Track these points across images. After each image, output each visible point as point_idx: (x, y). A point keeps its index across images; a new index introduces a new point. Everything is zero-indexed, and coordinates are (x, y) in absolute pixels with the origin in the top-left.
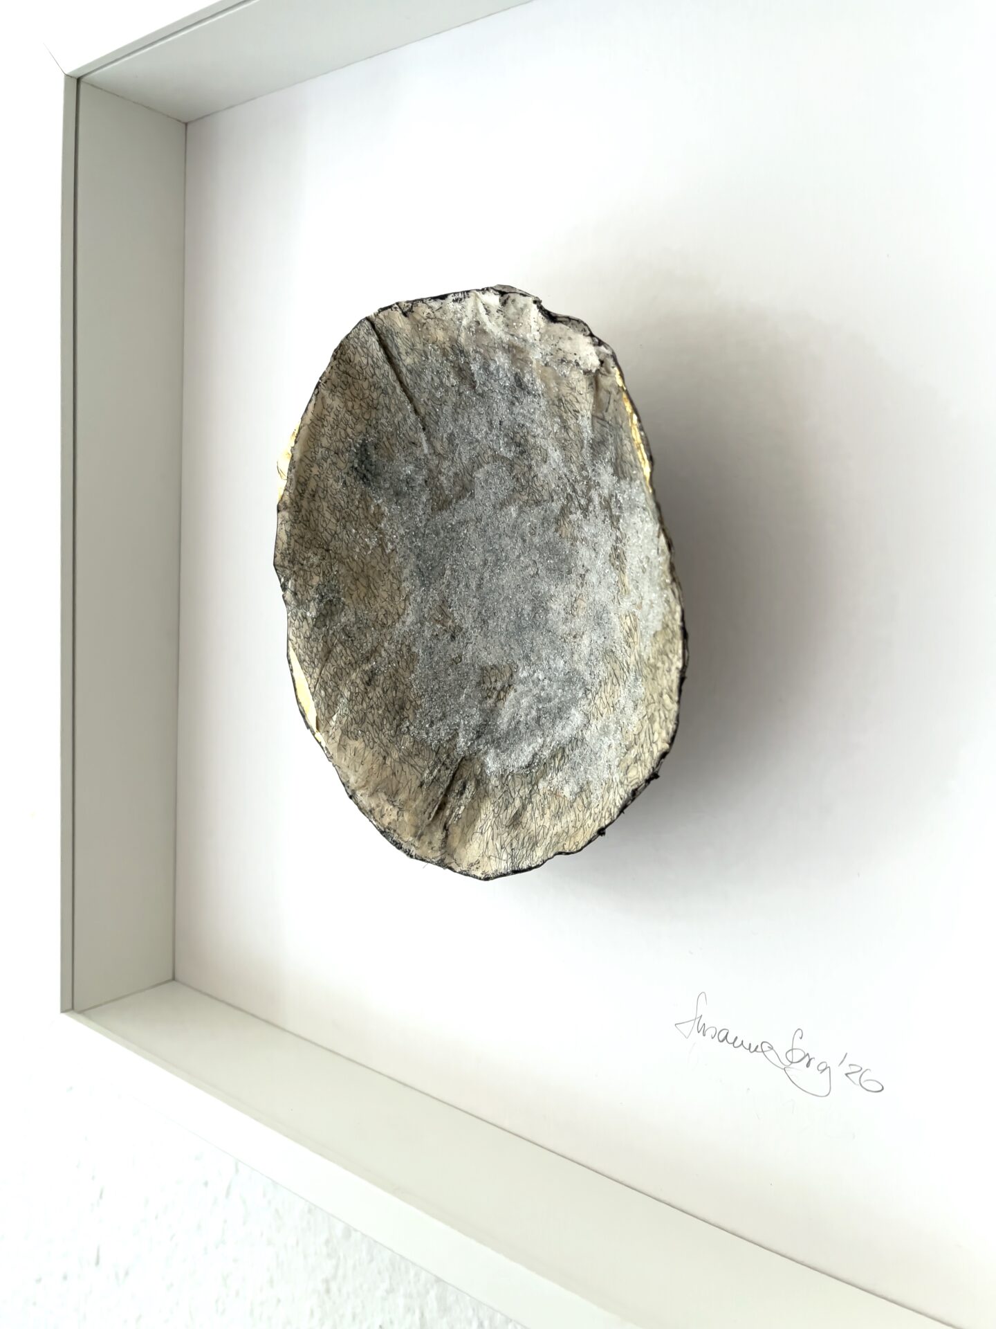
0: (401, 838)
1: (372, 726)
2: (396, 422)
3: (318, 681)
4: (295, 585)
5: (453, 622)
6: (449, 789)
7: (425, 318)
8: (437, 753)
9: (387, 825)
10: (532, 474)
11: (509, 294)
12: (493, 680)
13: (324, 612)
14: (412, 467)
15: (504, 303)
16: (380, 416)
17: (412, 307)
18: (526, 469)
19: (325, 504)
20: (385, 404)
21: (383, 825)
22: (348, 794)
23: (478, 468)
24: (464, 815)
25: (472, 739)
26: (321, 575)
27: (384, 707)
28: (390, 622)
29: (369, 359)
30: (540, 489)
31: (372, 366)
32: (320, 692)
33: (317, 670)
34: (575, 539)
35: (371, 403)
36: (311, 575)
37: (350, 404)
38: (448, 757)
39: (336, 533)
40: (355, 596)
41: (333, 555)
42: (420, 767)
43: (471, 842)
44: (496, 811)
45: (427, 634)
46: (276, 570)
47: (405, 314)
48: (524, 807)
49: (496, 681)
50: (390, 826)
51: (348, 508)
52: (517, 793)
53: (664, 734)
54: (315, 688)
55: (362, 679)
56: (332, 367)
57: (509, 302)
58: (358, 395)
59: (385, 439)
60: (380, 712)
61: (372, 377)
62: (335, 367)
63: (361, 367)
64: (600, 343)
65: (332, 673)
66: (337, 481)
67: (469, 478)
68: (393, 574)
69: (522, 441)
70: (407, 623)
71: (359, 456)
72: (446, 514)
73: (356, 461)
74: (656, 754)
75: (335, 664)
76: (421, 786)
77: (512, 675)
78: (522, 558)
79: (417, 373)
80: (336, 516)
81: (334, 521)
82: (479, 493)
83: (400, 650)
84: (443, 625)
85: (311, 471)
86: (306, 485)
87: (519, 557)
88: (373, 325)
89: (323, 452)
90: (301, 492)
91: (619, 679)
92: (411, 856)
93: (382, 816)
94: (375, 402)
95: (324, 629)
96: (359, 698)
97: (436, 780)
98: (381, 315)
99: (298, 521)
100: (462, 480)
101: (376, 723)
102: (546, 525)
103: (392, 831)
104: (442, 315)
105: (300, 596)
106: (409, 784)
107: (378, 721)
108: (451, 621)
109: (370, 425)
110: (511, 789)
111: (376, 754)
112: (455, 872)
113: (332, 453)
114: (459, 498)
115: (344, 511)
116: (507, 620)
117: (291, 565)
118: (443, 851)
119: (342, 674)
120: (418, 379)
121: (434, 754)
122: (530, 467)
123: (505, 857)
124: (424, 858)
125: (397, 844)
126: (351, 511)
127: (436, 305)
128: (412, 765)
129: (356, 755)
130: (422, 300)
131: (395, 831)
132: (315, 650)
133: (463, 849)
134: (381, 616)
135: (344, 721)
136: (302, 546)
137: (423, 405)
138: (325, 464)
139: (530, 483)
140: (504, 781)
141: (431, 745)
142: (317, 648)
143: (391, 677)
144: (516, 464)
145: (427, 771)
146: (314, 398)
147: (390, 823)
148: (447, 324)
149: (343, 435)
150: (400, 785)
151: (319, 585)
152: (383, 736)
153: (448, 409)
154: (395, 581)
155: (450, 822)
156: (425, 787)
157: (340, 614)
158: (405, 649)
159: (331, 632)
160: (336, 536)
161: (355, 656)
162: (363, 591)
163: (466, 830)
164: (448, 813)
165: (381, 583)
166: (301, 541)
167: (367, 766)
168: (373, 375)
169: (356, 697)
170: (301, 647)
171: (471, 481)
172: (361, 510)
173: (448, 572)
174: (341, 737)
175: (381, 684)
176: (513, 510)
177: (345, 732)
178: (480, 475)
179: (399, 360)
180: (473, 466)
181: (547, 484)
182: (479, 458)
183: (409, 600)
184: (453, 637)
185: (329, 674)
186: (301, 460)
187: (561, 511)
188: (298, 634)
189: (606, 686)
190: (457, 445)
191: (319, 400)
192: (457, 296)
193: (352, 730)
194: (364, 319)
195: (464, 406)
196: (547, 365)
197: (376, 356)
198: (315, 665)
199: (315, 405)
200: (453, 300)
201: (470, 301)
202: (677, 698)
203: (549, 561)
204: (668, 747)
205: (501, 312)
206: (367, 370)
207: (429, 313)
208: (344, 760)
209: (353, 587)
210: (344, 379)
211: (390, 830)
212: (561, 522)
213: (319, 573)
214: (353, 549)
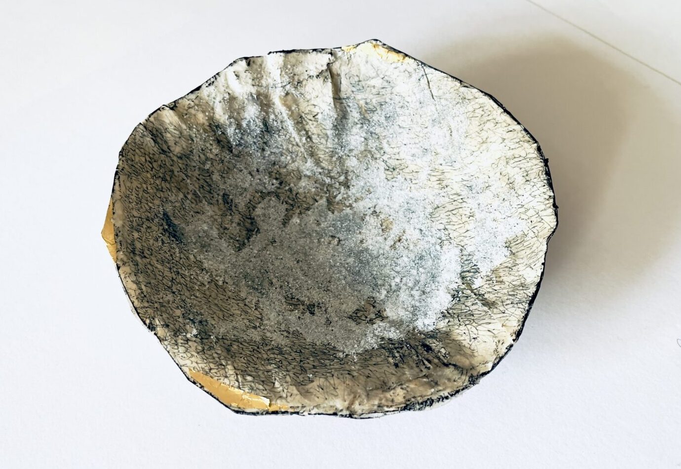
0: (425, 396)
1: (315, 368)
3: (237, 374)
4: (163, 319)
5: (303, 305)
6: (419, 353)
7: (187, 109)
9: (403, 400)
10: (295, 194)
12: (364, 318)
13: (202, 329)
15: (249, 64)
16: (167, 195)
18: (288, 193)
19: (154, 259)
20: (168, 188)
21: (400, 404)
22: (346, 416)
23: (254, 210)
24: (449, 350)
25: (396, 330)
26: (180, 308)
28: (258, 324)
29: (147, 157)
30: (304, 199)
31: (150, 162)
32: (246, 380)
33: (230, 367)
34: (350, 206)
35: (157, 187)
36: (172, 309)
37: (144, 186)
38: (393, 344)
39: (173, 278)
40: (216, 318)
42: (382, 361)
43: (475, 351)
44: (468, 323)
45: (292, 319)
46: (138, 314)
47: (172, 109)
48: (484, 300)
50: (407, 398)
51: (173, 259)
52: (467, 308)
53: (526, 145)
54: (237, 381)
56: (123, 161)
58: (147, 181)
59: (177, 211)
60: (312, 359)
61: (152, 171)
62: (125, 161)
63: (141, 164)
65: (244, 362)
66: (156, 240)
67: (249, 221)
68: (234, 299)
69: (278, 176)
70: (271, 319)
71: (165, 220)
72: (245, 250)
73: (164, 224)
74: (535, 154)
75: (241, 355)
76: (397, 366)
77: (374, 306)
78: (322, 240)
79: (185, 156)
80: (166, 266)
81: (168, 270)
82: (264, 226)
84: (298, 310)
85: (133, 235)
86: (133, 245)
87: (319, 241)
88: (145, 127)
89: (137, 220)
90: (132, 250)
92: (447, 398)
93: (393, 401)
95: (212, 337)
96: (285, 363)
97: (404, 356)
98: (152, 119)
99: (139, 272)
100: (244, 225)
101: (315, 365)
102: (323, 214)
103: (413, 400)
104: (200, 102)
105: (172, 326)
106: (387, 373)
108: (301, 306)
109: (163, 201)
110: (460, 312)
111: (341, 376)
112: (488, 372)
113: (145, 220)
114: (248, 238)
115: (171, 262)
116: (342, 278)
117: (151, 305)
118: (465, 372)
120: (188, 161)
121: (383, 349)
122: (290, 190)
124: (458, 390)
125: (426, 402)
126: (177, 261)
127: (193, 96)
128: (374, 365)
129: (324, 388)
130: (182, 98)
131: (414, 397)
132: (215, 355)
133: (475, 358)
134: (247, 323)
135: (288, 379)
136: (153, 289)
137: (196, 181)
138: (142, 228)
139: (296, 200)
140: (449, 316)
141: (374, 348)
142: (216, 353)
143: (294, 346)
144: (280, 193)
145: (390, 359)
146: (117, 182)
147: (404, 397)
148: (204, 107)
149: (148, 208)
150: (382, 378)
151: (183, 314)
152: (332, 366)
153: (216, 177)
154: (238, 302)
155: (446, 361)
156: (400, 364)
157: (215, 329)
158: (284, 333)
160: (174, 281)
162: (219, 313)
163: (462, 352)
164: (436, 360)
165: (229, 306)
166: (149, 285)
167: (341, 387)
168: (152, 169)
170: (199, 362)
171: (252, 223)
172: (183, 260)
173: (274, 281)
174: (297, 389)
175: (292, 351)
176: (296, 220)
177: (299, 384)
178: (259, 211)
179: (169, 151)
180: (250, 211)
181: (308, 193)
182: (251, 202)
183: (259, 307)
184: (312, 313)
185: (242, 364)
186: (123, 226)
187: (328, 203)
188: (189, 355)
189: (451, 223)
190: (232, 200)
191: (122, 182)
192: (209, 82)
193: (302, 379)
194: (138, 125)
195: (228, 170)
196: (287, 94)
197: (152, 152)
198: (224, 366)
199: (120, 185)
200: (207, 87)
201: (221, 80)
202: (516, 123)
203: (343, 225)
204: (536, 145)
205: (247, 72)
206: (146, 165)
207: (189, 104)
208: (316, 399)
209: (211, 312)
210: (133, 169)
211: (409, 401)
212: (333, 208)
213: (178, 307)
214: (192, 288)
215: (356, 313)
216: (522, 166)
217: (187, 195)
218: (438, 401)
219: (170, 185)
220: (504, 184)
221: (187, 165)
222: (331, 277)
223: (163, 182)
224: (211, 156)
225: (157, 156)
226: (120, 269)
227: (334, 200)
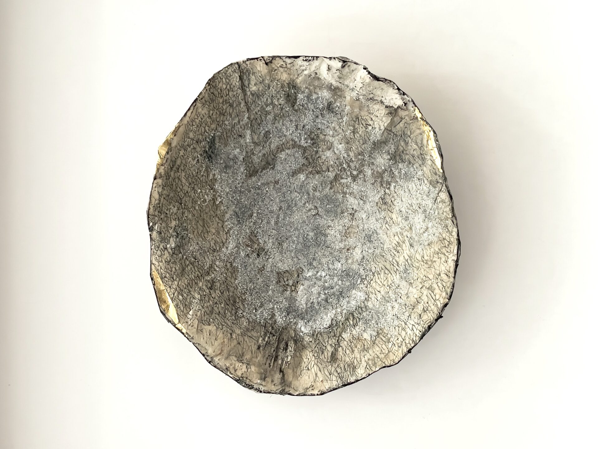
0: (252, 382)
1: (218, 315)
2: (233, 123)
3: (176, 289)
4: (161, 227)
5: (258, 245)
6: (278, 348)
7: (279, 67)
8: (265, 327)
9: (240, 375)
10: (317, 156)
11: (348, 63)
12: (285, 280)
13: (179, 244)
14: (238, 150)
15: (343, 67)
16: (225, 119)
17: (272, 60)
18: (314, 153)
19: (183, 174)
20: (230, 112)
21: (238, 376)
22: (207, 360)
23: (281, 151)
24: (292, 361)
25: (285, 316)
26: (177, 220)
27: (224, 302)
28: (218, 249)
29: (228, 86)
30: (321, 164)
31: (228, 90)
32: (178, 297)
33: (176, 283)
34: (345, 193)
35: (222, 111)
36: (171, 220)
37: (211, 112)
38: (273, 328)
39: (187, 192)
40: (196, 232)
41: (183, 207)
42: (255, 337)
43: (301, 376)
44: (316, 355)
45: (242, 254)
46: (148, 217)
47: (267, 64)
48: (336, 350)
49: (288, 280)
51: (197, 176)
52: (327, 343)
53: (444, 294)
54: (174, 295)
55: (206, 286)
56: (207, 90)
57: (347, 66)
58: (216, 106)
59: (225, 133)
60: (222, 305)
61: (226, 96)
62: (208, 90)
63: (221, 90)
64: (404, 94)
65: (186, 284)
66: (194, 160)
67: (273, 157)
68: (218, 218)
69: (315, 137)
70: (229, 248)
71: (210, 144)
72: (254, 179)
73: (207, 146)
74: (440, 306)
75: (187, 277)
76: (259, 348)
77: (298, 276)
78: (307, 205)
79: (257, 95)
80: (189, 180)
81: (188, 184)
82: (279, 167)
83: (226, 266)
84: (251, 248)
85: (180, 153)
86: (175, 162)
87: (305, 204)
88: (239, 67)
89: (189, 141)
90: (172, 166)
91: (390, 270)
92: (261, 392)
93: (235, 371)
94: (224, 111)
95: (180, 255)
96: (207, 299)
97: (268, 343)
98: (247, 63)
99: (167, 186)
100: (267, 158)
101: (221, 313)
102: (324, 185)
103: (245, 379)
104: (291, 67)
105: (163, 234)
106: (250, 348)
107: (222, 312)
108: (256, 245)
109: (219, 125)
110: (322, 341)
111: (225, 333)
112: (294, 395)
113: (195, 142)
114: (264, 169)
115: (194, 178)
116: (296, 242)
117: (160, 214)
118: (283, 384)
119: (192, 284)
120: (257, 99)
121: (264, 328)
122: (317, 152)
123: (334, 378)
124: (270, 391)
125: (249, 386)
126: (198, 178)
127: (288, 61)
128: (250, 337)
129: (211, 335)
130: (280, 57)
131: (247, 378)
132: (174, 269)
133: (297, 381)
134: (212, 244)
135: (199, 314)
136: (168, 201)
137: (253, 114)
138: (189, 148)
139: (315, 161)
140: (315, 338)
141: (260, 323)
142: (175, 268)
143: (224, 283)
144: (308, 150)
145: (261, 339)
146: (192, 108)
147: (242, 374)
148: (292, 72)
149: (203, 131)
150: (244, 350)
151: (176, 226)
152: (227, 321)
153: (270, 117)
154: (220, 221)
155: (283, 367)
156: (261, 348)
157: (188, 245)
158: (229, 265)
159: (185, 257)
160: (187, 194)
161: (201, 271)
162: (201, 228)
163: (295, 370)
164: (280, 362)
165: (211, 224)
166: (167, 198)
167: (219, 341)
168: (227, 95)
169: (205, 298)
170: (162, 268)
171: (273, 159)
172: (204, 177)
173: (255, 215)
174: (198, 324)
175: (218, 288)
176: (302, 177)
177: (201, 321)
178: (282, 156)
179: (248, 87)
180: (278, 150)
181: (327, 162)
182: (283, 146)
183: (229, 233)
184: (258, 255)
185: (184, 284)
186: (176, 146)
187: (335, 177)
188: (160, 259)
189: (379, 275)
190: (270, 138)
191: (195, 109)
192: (307, 58)
193: (205, 319)
194: (235, 64)
195: (282, 116)
196: (358, 100)
197: (234, 84)
198: (174, 279)
199: (192, 112)
200: (303, 60)
201: (316, 63)
202: (453, 275)
203: (328, 206)
204: (448, 300)
205: (338, 71)
206: (225, 92)
207: (282, 65)
208: (202, 339)
209: (195, 227)
210: (211, 97)
211: (242, 378)
212: (334, 184)
213: (176, 219)
214: (196, 202)
215: (285, 273)
216: (429, 302)
217: (241, 121)
218: (255, 390)
219: (233, 111)
220: (416, 296)
221: (254, 101)
222: (291, 236)
223: (229, 107)
224: (276, 103)
225: (236, 89)
226: (156, 180)
227: (340, 179)
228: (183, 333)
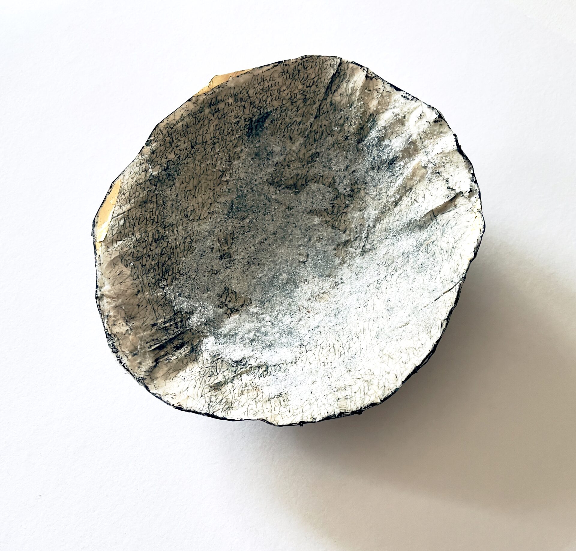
0: (120, 347)
1: (142, 267)
2: (294, 120)
3: (124, 213)
4: (158, 148)
5: (228, 248)
6: (171, 341)
7: (375, 89)
8: (175, 314)
9: (115, 332)
10: (345, 211)
11: (443, 120)
12: (228, 299)
13: (161, 178)
14: (279, 149)
15: (435, 122)
16: (290, 109)
17: (374, 77)
18: (344, 205)
19: (216, 122)
20: (299, 106)
21: (111, 330)
22: (96, 294)
23: (315, 182)
24: (175, 362)
25: (201, 322)
26: (177, 156)
27: (157, 262)
28: (191, 218)
29: (317, 77)
30: (342, 221)
31: (314, 82)
32: (120, 220)
33: (129, 206)
34: (344, 262)
35: (293, 98)
36: (172, 151)
37: (284, 88)
38: (181, 321)
39: (206, 142)
40: (183, 185)
41: (192, 152)
42: (159, 314)
43: (171, 380)
44: (202, 373)
45: (209, 243)
46: (155, 129)
47: (367, 77)
48: (226, 383)
49: (229, 301)
50: (117, 334)
51: (226, 136)
52: (221, 372)
53: (380, 393)
54: (118, 215)
55: (154, 235)
56: (296, 62)
57: (439, 123)
58: (292, 87)
59: (280, 122)
60: (153, 263)
61: (307, 87)
62: (297, 63)
63: (307, 77)
64: (476, 182)
65: (138, 216)
66: (236, 117)
67: (304, 183)
68: (214, 193)
69: (356, 190)
70: (201, 227)
71: (261, 116)
72: (272, 189)
73: (256, 117)
74: (368, 401)
75: (143, 212)
76: (154, 325)
77: (242, 306)
78: (301, 248)
79: (335, 108)
80: (216, 133)
81: (212, 135)
82: (303, 196)
83: (186, 238)
84: (221, 246)
85: (228, 99)
86: (218, 102)
87: (300, 246)
88: (340, 64)
89: (245, 96)
90: (212, 103)
91: (337, 351)
92: (121, 362)
93: (114, 325)
94: (295, 100)
95: (154, 187)
96: (144, 245)
97: (166, 329)
98: (351, 65)
99: (194, 116)
100: (298, 180)
101: (146, 266)
102: (330, 241)
103: (116, 339)
104: (386, 96)
105: (154, 156)
106: (145, 319)
107: (148, 267)
108: (228, 247)
109: (281, 108)
110: (218, 367)
111: (135, 285)
112: (149, 391)
113: (249, 101)
114: (287, 188)
115: (222, 136)
116: (265, 273)
117: (167, 135)
118: (148, 374)
119: (142, 222)
120: (332, 111)
121: (173, 313)
122: (347, 206)
123: (203, 402)
124: (130, 369)
125: (114, 348)
126: (226, 139)
127: (388, 88)
128: (154, 309)
129: (120, 276)
130: (383, 80)
131: (118, 340)
133: (164, 381)
134: (189, 209)
135: (125, 249)
136: (183, 131)
137: (318, 125)
138: (240, 102)
139: (339, 214)
140: (215, 360)
141: (174, 307)
142: (140, 194)
143: (171, 248)
144: (340, 198)
145: (162, 320)
146: (271, 66)
147: (118, 333)
148: (383, 102)
149: (264, 98)
150: (139, 315)
151: (171, 160)
152: (146, 278)
153: (331, 140)
154: (212, 198)
155: (161, 360)
156: (156, 327)
157: (168, 187)
158: (188, 240)
159: (156, 192)
160: (205, 144)
161: (160, 218)
162: (191, 186)
163: (171, 371)
164: (162, 353)
165: (203, 192)
166: (185, 127)
167: (123, 287)
168: (309, 86)
169: (143, 242)
170: (128, 184)
171: (303, 185)
172: (231, 144)
173: (247, 220)
174: (116, 257)
175: (162, 248)
176: (316, 220)
177: (122, 257)
178: (314, 187)
179: (333, 93)
180: (313, 179)
181: (350, 222)
182: (321, 178)
183: (212, 215)
184: (221, 258)
185: (135, 215)
186: (230, 88)
187: (345, 242)
188: (133, 176)
189: (321, 350)
190: (316, 161)
191: (273, 69)
192: (407, 95)
193: (127, 259)
194: (339, 58)
195: (342, 146)
196: (425, 167)
197: (323, 79)
198: (130, 202)
199: (269, 69)
200: (402, 95)
201: (413, 104)
202: (404, 380)
203: (319, 261)
204: (379, 401)
205: (428, 124)
206: (309, 81)
207: (380, 89)
208: (109, 272)
209: (187, 180)
210: (295, 73)
211: (115, 336)
212: (341, 248)
213: (177, 154)
214: (206, 160)
215: (232, 293)
216: (357, 393)
217: (301, 124)
218: (117, 357)
219: (303, 107)
220: (346, 383)
221: (328, 112)
222: (264, 265)
223: (303, 100)
224: (346, 128)
225: (322, 85)
226: (189, 102)
227: (349, 246)
228: (96, 254)
